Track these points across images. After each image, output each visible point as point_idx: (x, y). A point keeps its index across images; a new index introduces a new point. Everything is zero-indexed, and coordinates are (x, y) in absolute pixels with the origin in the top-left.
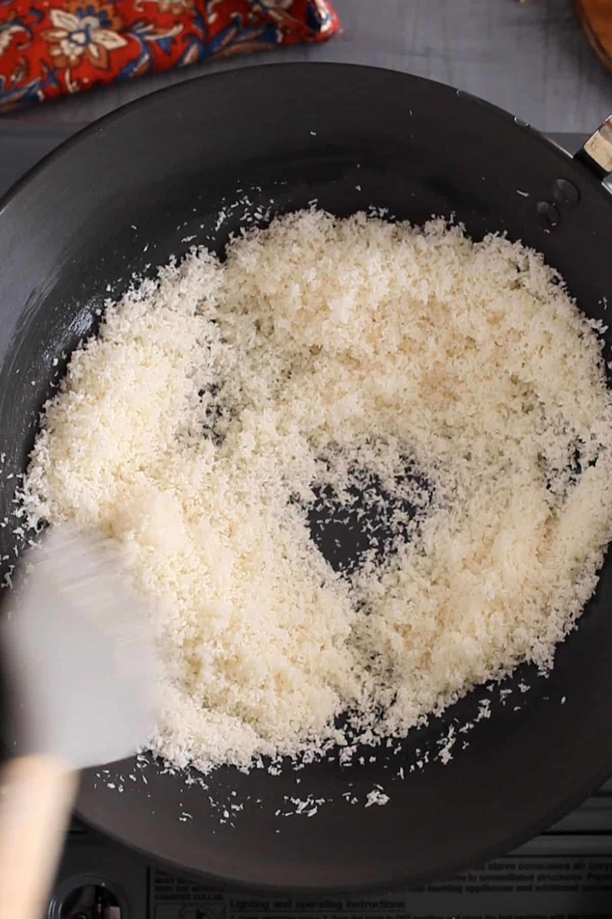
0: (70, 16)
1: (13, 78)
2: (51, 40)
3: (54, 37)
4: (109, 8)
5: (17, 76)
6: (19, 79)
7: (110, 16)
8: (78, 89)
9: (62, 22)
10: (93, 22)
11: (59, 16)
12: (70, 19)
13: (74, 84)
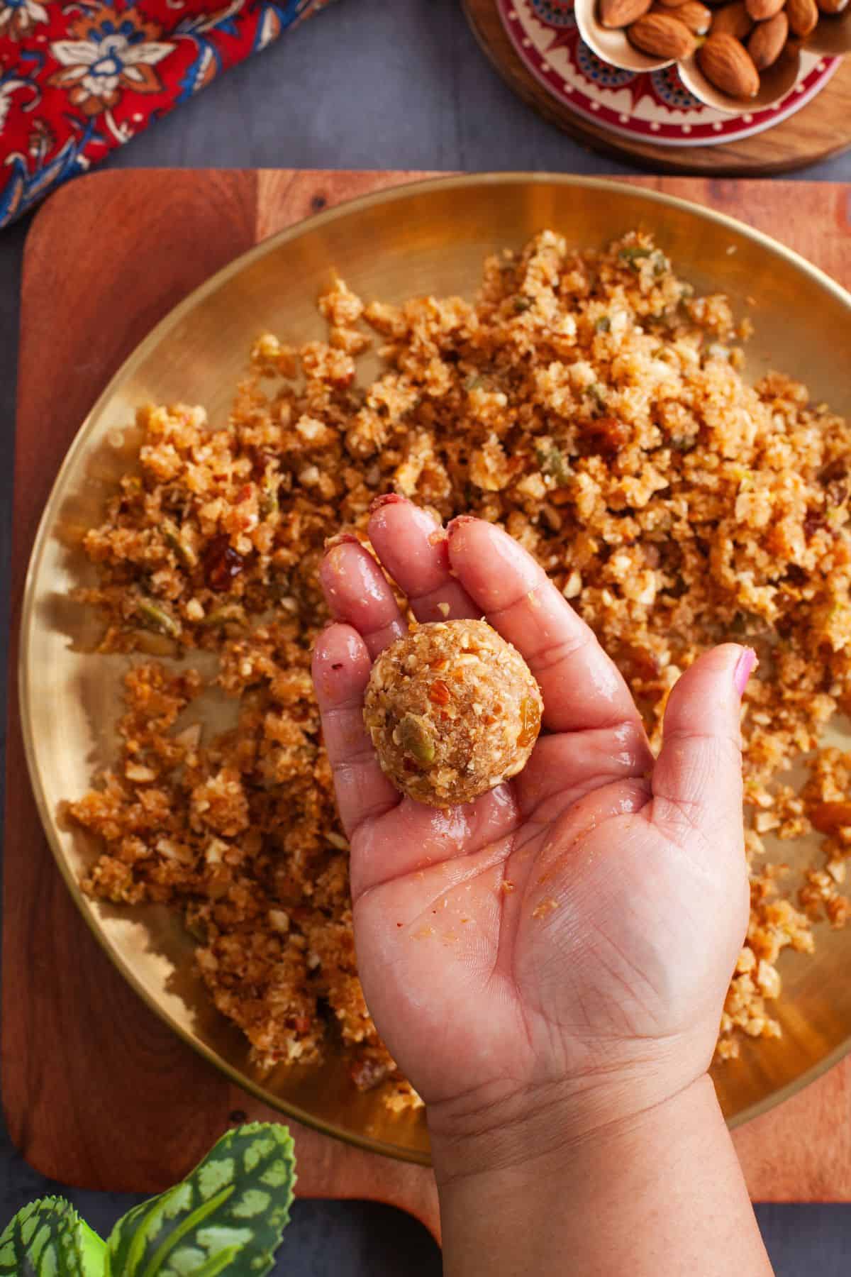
0: (81, 44)
1: (34, 152)
2: (68, 84)
3: (71, 79)
4: (131, 15)
5: (39, 148)
6: (44, 152)
7: (138, 26)
8: (131, 134)
9: (73, 56)
10: (118, 41)
11: (65, 49)
12: (82, 49)
13: (124, 128)
